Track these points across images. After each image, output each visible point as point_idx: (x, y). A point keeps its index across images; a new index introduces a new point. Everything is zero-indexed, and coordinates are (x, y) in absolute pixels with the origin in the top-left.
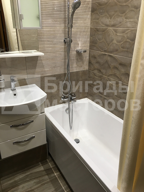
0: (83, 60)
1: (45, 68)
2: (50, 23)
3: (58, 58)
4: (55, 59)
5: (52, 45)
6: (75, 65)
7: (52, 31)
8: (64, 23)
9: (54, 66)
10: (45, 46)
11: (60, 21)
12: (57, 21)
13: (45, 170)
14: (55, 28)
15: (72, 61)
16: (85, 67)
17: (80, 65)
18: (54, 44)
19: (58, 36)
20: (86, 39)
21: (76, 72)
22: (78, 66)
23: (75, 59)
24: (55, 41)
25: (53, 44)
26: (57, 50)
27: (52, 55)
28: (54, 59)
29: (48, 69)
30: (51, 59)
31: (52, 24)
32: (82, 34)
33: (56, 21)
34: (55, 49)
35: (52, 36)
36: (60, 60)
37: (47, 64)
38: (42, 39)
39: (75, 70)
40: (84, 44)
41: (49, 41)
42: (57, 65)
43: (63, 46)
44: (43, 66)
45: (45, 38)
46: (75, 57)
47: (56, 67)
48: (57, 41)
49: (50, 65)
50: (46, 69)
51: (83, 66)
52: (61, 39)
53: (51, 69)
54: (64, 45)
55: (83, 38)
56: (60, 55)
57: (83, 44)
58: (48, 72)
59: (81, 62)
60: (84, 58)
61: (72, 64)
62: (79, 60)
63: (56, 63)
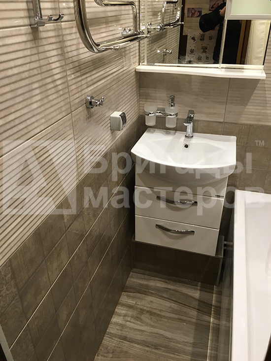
13: (199, 300)
50: (269, 111)
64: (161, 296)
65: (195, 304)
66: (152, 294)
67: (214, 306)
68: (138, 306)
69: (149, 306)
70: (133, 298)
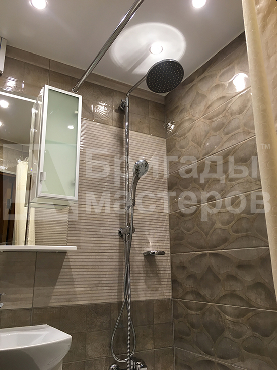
0: (159, 275)
1: (76, 286)
3: (105, 266)
4: (100, 267)
5: (94, 239)
6: (142, 285)
9: (96, 282)
10: (81, 238)
15: (136, 275)
16: (165, 291)
17: (153, 286)
18: (99, 236)
19: (109, 223)
20: (161, 234)
21: (146, 301)
22: (148, 288)
23: (142, 272)
24: (101, 231)
25: (96, 236)
26: (104, 248)
28: (97, 266)
29: (82, 289)
30: (91, 267)
32: (153, 223)
34: (100, 247)
35: (96, 222)
36: (110, 270)
37: (81, 276)
38: (77, 226)
39: (142, 298)
40: (159, 242)
41: (90, 230)
42: (103, 282)
43: (118, 243)
45: (82, 224)
46: (141, 266)
47: (100, 285)
48: (105, 231)
50: (77, 289)
51: (160, 289)
52: (114, 228)
53: (88, 289)
54: (118, 240)
55: (156, 231)
56: (109, 261)
57: (156, 242)
58: (82, 296)
59: (155, 280)
61: (135, 281)
62: (151, 275)
63: (101, 276)
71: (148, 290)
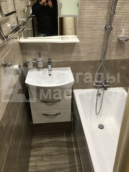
0: (124, 48)
2: (92, 9)
3: (95, 45)
4: (93, 45)
5: (91, 32)
6: (114, 53)
7: (94, 17)
8: (107, 9)
9: (90, 52)
10: (84, 32)
11: (104, 7)
12: (100, 7)
13: (67, 142)
14: (97, 14)
15: (111, 48)
17: (120, 53)
18: (94, 30)
19: (99, 22)
21: (114, 60)
22: (117, 54)
23: (115, 47)
24: (95, 27)
25: (92, 30)
26: (96, 36)
27: (90, 41)
28: (91, 45)
29: (84, 55)
30: (88, 45)
31: (94, 10)
32: (127, 20)
33: (98, 7)
34: (94, 36)
35: (93, 22)
36: (98, 46)
37: (84, 50)
38: (82, 26)
39: (113, 58)
41: (89, 27)
42: (94, 52)
43: (104, 33)
44: (79, 52)
45: (85, 24)
46: (115, 44)
47: (92, 53)
48: (97, 27)
49: (87, 51)
50: (82, 55)
51: (123, 55)
52: (102, 25)
53: (87, 55)
54: (104, 31)
56: (98, 42)
57: (127, 31)
58: (84, 57)
59: (121, 51)
60: (126, 47)
61: (110, 51)
62: (120, 48)
63: (93, 49)
64: (50, 146)
65: (66, 144)
66: (45, 146)
67: (74, 142)
68: (40, 154)
69: (45, 152)
70: (37, 151)
71: (117, 55)
